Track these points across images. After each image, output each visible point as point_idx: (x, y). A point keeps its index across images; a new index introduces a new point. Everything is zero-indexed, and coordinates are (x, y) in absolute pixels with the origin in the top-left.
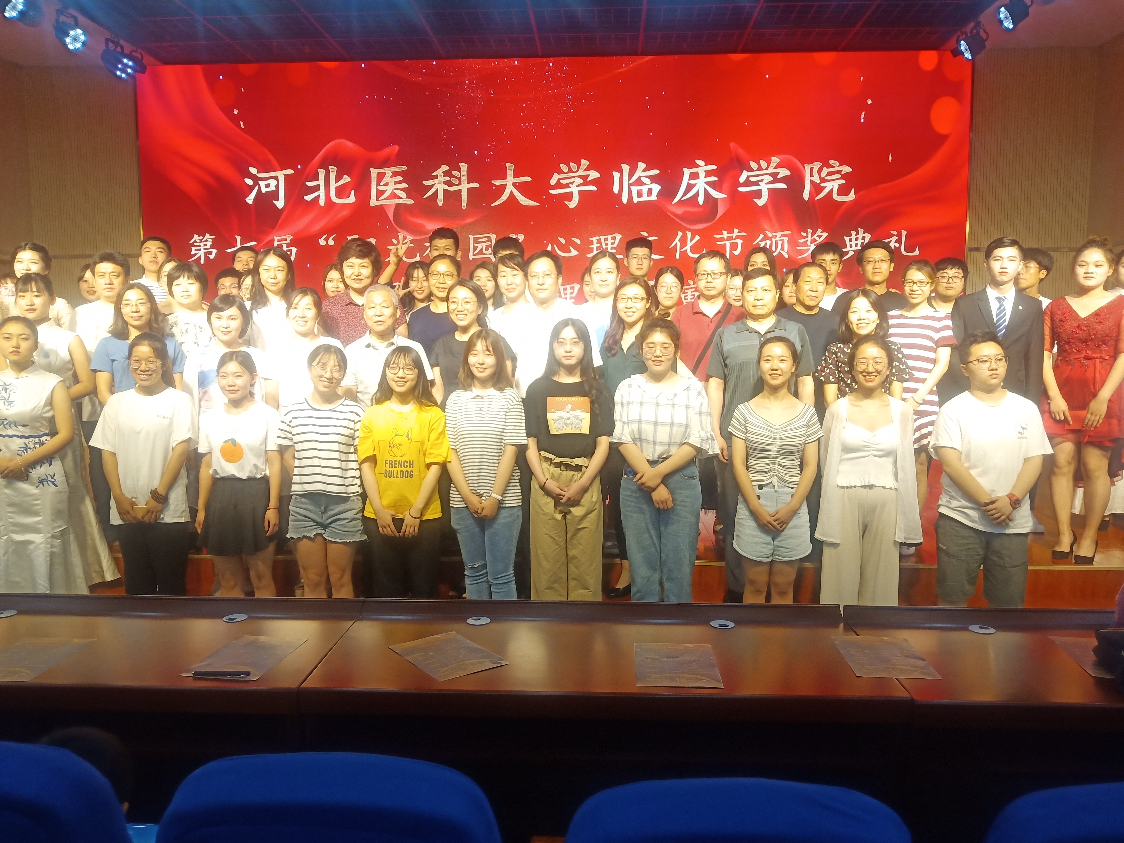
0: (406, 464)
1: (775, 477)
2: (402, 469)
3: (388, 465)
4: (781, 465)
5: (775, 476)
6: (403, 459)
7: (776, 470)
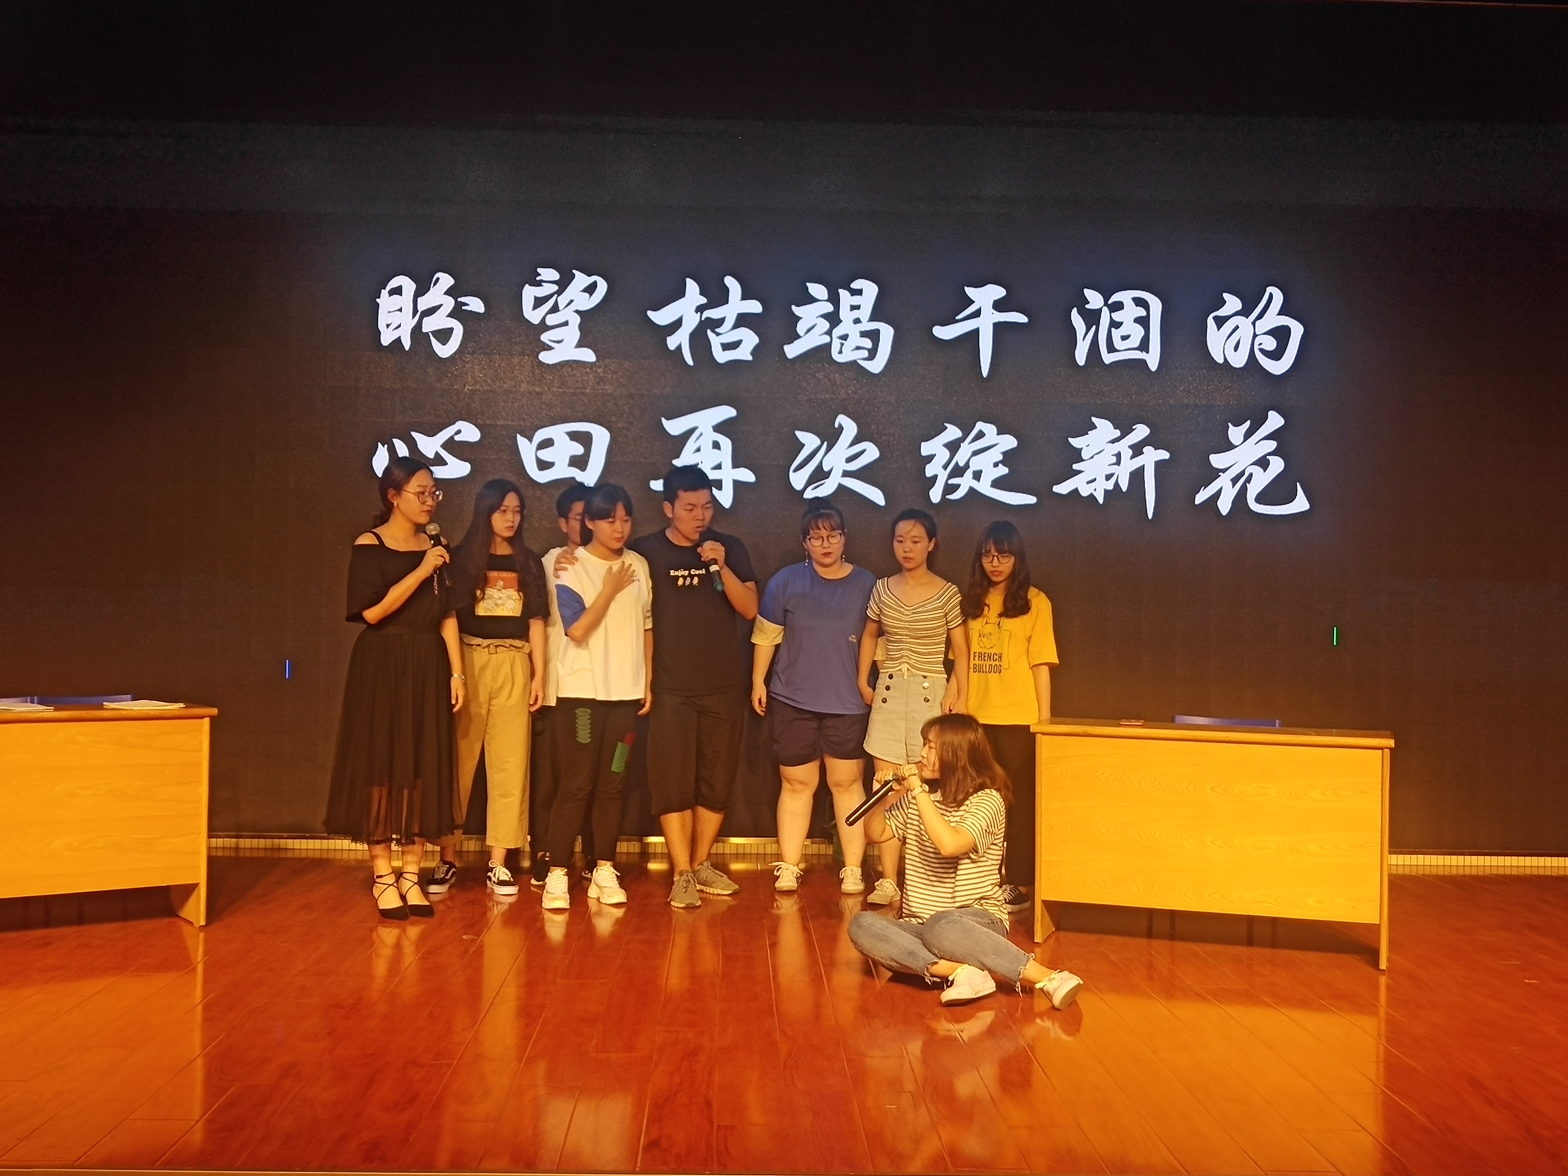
0: (995, 657)
1: (905, 664)
2: (990, 663)
3: (977, 658)
4: (913, 651)
5: (905, 662)
6: (992, 651)
7: (907, 656)
